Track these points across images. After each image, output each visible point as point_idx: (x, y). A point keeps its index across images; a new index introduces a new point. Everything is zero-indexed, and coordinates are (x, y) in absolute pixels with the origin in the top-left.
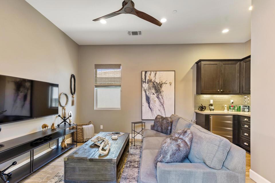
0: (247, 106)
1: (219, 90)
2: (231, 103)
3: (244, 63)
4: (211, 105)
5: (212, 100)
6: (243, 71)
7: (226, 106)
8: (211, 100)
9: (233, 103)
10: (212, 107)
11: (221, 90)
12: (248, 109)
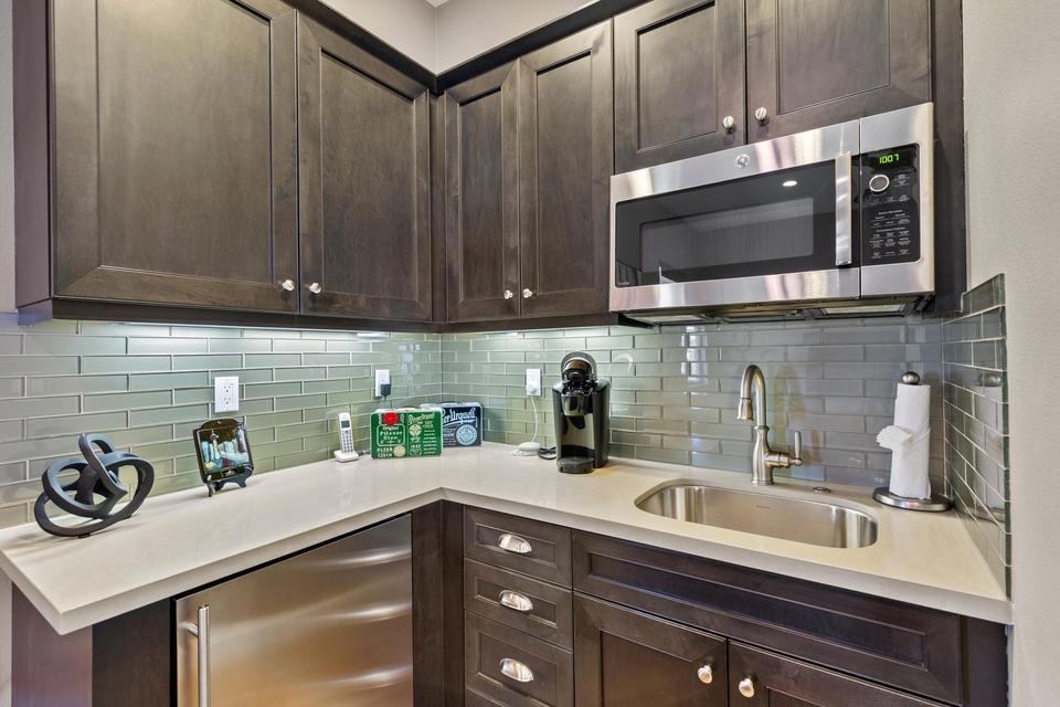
0: (467, 410)
1: (288, 285)
2: (378, 394)
3: (459, 108)
4: (224, 429)
5: (235, 380)
6: (450, 158)
7: (346, 424)
8: (220, 382)
9: (386, 390)
10: (230, 445)
11: (314, 288)
12: (473, 424)
